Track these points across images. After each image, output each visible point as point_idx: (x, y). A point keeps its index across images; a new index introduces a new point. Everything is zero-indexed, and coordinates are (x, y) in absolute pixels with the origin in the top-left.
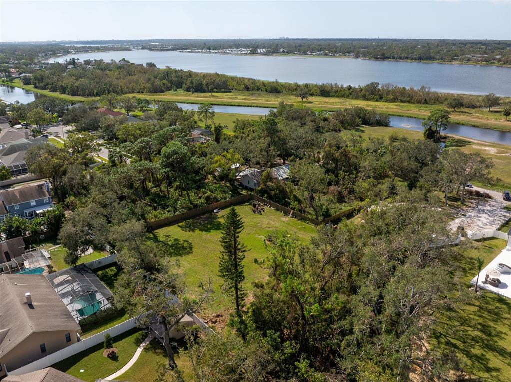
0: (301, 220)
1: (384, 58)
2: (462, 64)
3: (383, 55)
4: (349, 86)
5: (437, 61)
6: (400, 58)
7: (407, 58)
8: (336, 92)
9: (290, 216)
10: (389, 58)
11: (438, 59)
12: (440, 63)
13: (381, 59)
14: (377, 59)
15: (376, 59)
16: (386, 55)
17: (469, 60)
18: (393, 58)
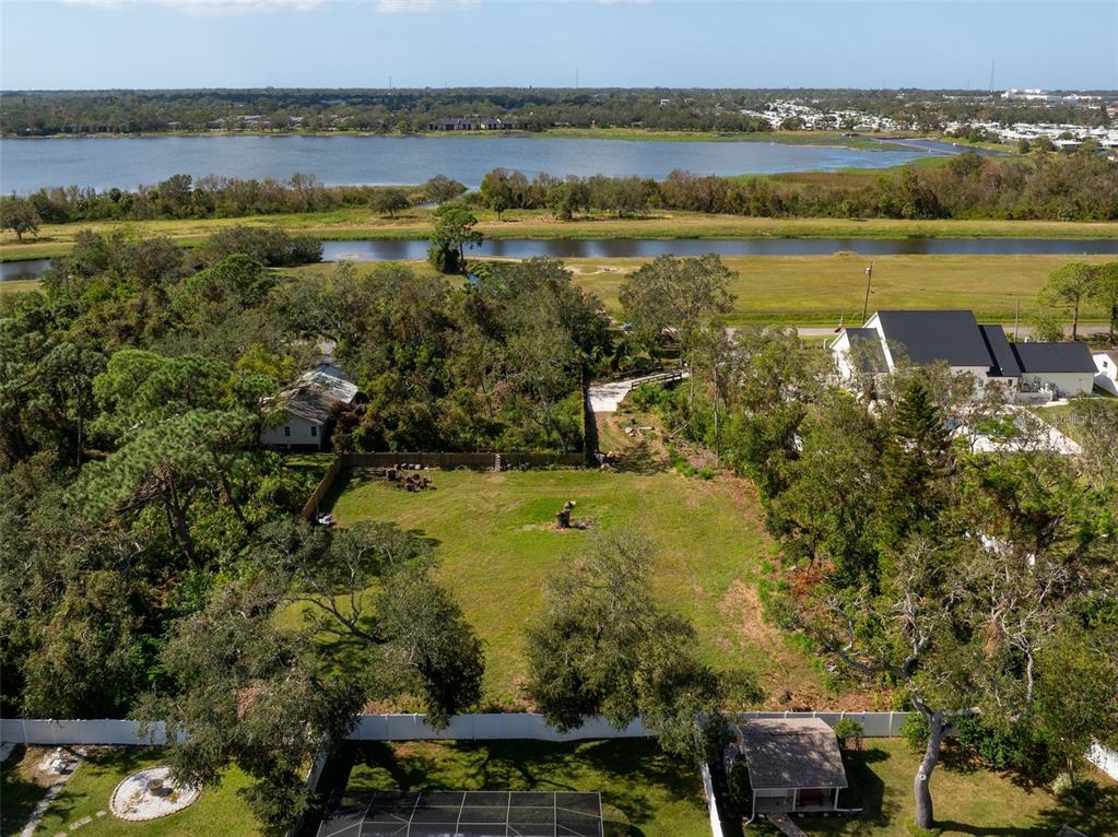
0: (529, 467)
1: (44, 130)
2: (233, 135)
3: (40, 124)
4: (114, 190)
5: (175, 132)
6: (87, 130)
7: (103, 129)
8: (84, 207)
9: (498, 467)
10: (55, 131)
11: (177, 128)
12: (186, 136)
13: (37, 134)
14: (28, 134)
15: (23, 134)
16: (48, 125)
17: (243, 126)
18: (69, 130)
